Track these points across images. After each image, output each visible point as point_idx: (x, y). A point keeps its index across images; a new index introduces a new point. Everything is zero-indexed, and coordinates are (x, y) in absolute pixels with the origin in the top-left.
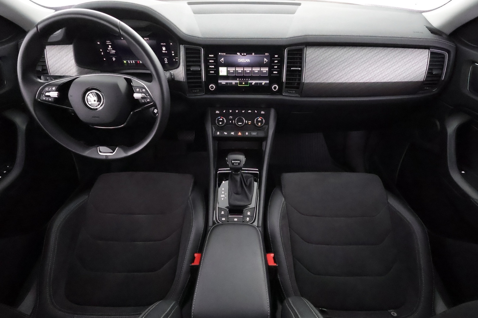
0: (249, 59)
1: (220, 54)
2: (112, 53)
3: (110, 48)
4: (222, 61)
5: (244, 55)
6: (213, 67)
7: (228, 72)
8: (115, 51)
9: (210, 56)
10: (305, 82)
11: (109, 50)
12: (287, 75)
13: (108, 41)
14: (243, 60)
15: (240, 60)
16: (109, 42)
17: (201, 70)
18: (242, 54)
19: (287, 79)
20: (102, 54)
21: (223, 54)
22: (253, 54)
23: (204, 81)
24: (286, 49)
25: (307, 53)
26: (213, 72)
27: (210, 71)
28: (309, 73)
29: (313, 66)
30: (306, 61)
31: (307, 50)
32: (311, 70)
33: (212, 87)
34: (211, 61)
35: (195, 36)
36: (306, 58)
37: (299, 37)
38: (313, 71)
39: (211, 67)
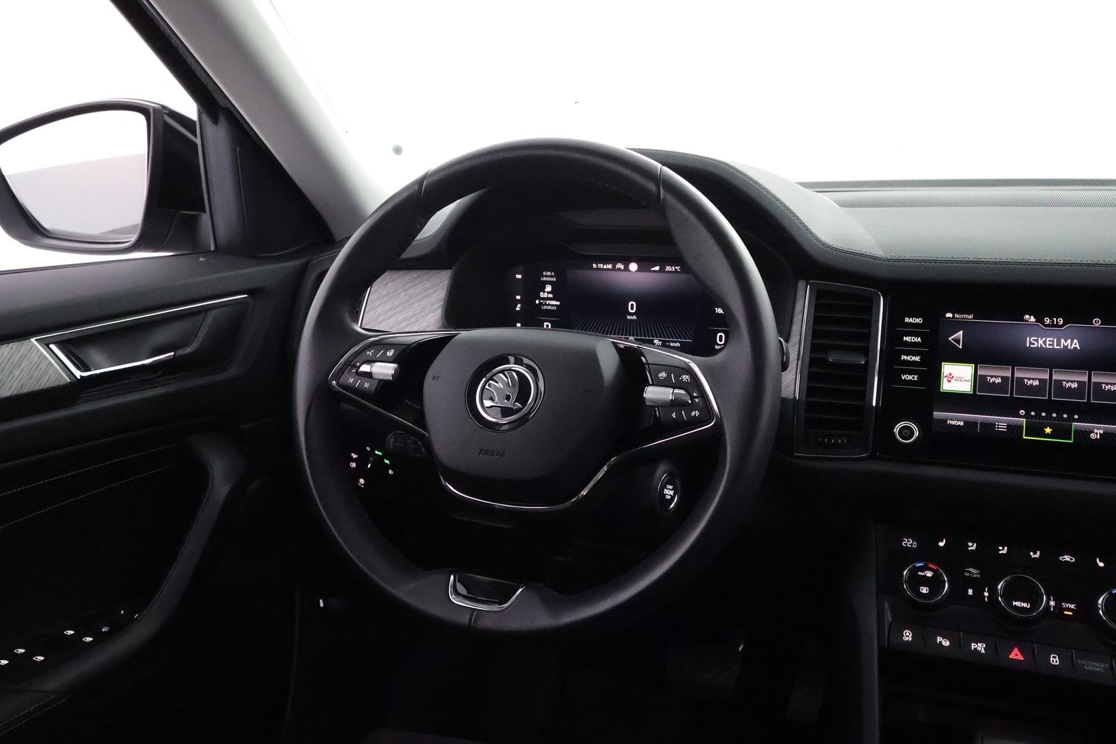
0: (1076, 341)
1: (949, 315)
2: (549, 308)
3: (548, 293)
4: (957, 341)
5: (1053, 325)
6: (917, 359)
7: (978, 381)
8: (558, 303)
9: (907, 320)
11: (544, 299)
13: (549, 273)
14: (1048, 343)
15: (1037, 341)
16: (551, 276)
17: (867, 363)
18: (1047, 321)
20: (518, 309)
21: (964, 319)
22: (1097, 322)
23: (874, 404)
26: (915, 376)
27: (902, 375)
33: (906, 431)
34: (911, 339)
35: (861, 253)
39: (906, 358)
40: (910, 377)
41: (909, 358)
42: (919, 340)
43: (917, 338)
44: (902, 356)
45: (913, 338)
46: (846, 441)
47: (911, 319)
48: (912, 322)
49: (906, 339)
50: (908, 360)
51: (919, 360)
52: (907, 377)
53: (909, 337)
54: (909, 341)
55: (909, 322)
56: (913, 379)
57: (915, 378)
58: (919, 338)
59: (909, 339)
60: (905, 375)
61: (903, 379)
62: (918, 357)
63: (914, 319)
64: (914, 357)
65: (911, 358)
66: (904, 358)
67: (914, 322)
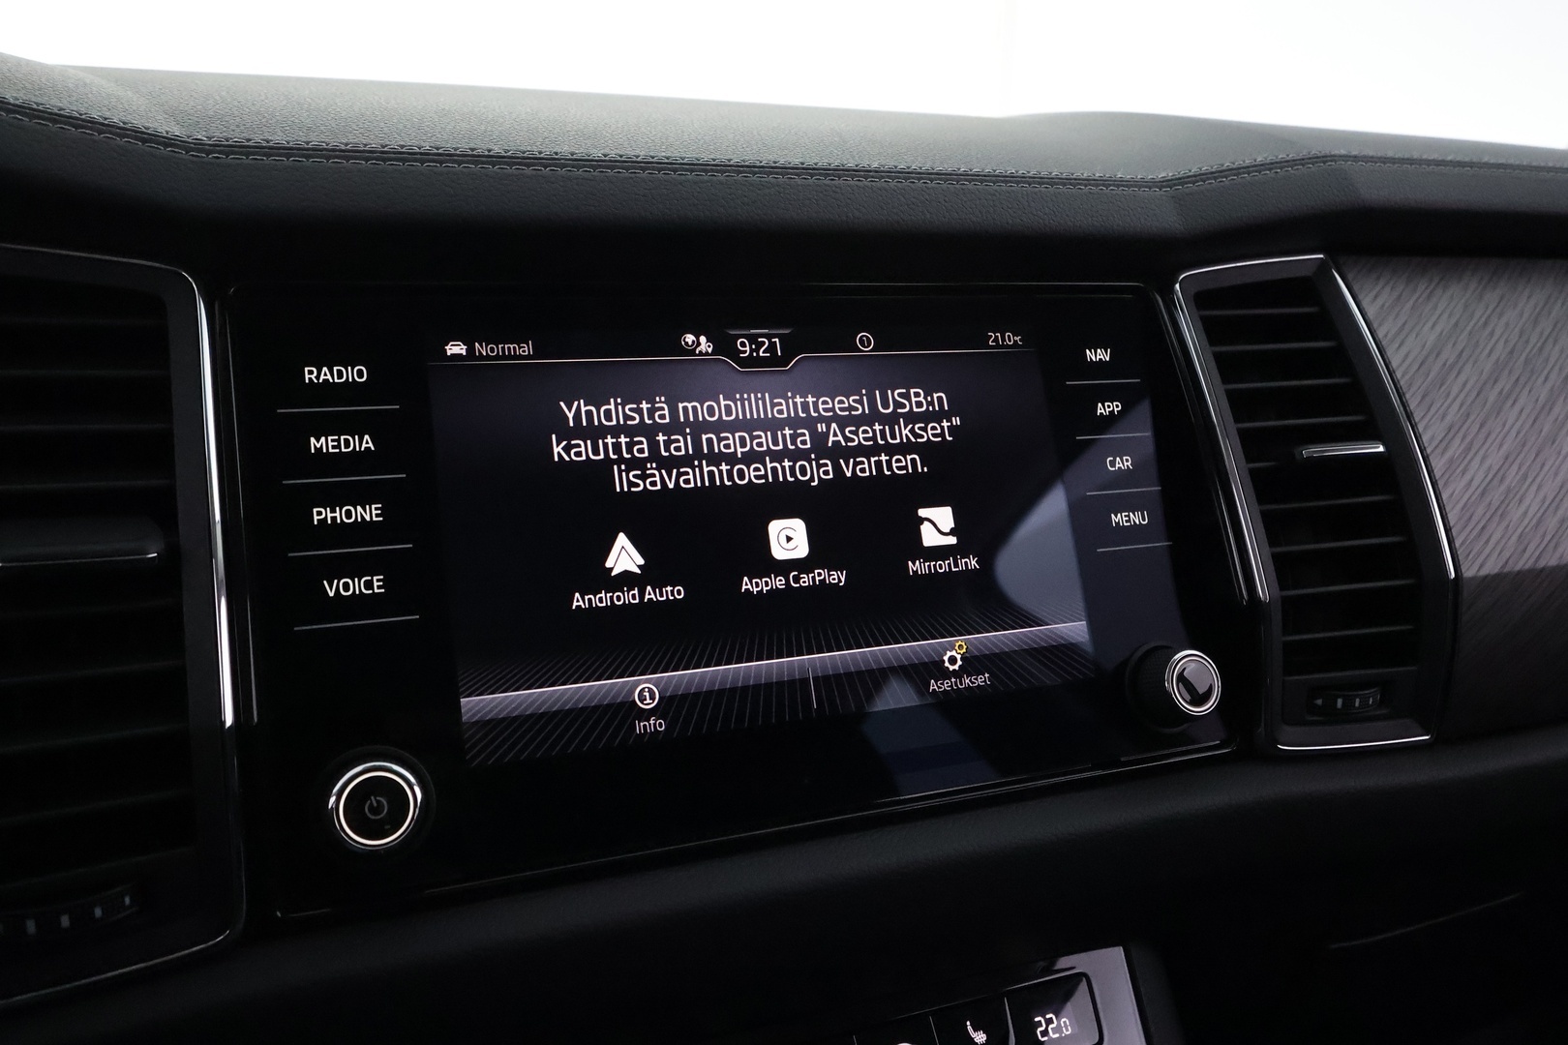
5: (759, 361)
6: (371, 513)
9: (310, 374)
10: (1469, 572)
12: (1274, 528)
18: (745, 346)
19: (1283, 568)
21: (504, 357)
22: (865, 342)
23: (229, 719)
24: (1177, 286)
25: (1371, 313)
26: (375, 578)
27: (325, 582)
28: (1468, 477)
29: (1468, 415)
30: (1399, 374)
31: (1356, 288)
32: (1468, 449)
33: (372, 798)
34: (336, 444)
35: (83, 117)
36: (1389, 353)
37: (1270, 170)
38: (1495, 460)
39: (329, 515)
40: (356, 586)
41: (339, 515)
42: (367, 443)
43: (357, 437)
44: (315, 510)
45: (342, 438)
46: (127, 900)
47: (325, 369)
48: (331, 381)
49: (318, 446)
50: (339, 521)
51: (377, 515)
52: (346, 587)
53: (330, 438)
54: (331, 450)
55: (321, 381)
56: (366, 589)
57: (376, 584)
58: (367, 437)
59: (330, 444)
60: (336, 581)
61: (331, 594)
62: (373, 506)
63: (335, 368)
64: (359, 508)
65: (349, 514)
66: (323, 516)
67: (336, 380)
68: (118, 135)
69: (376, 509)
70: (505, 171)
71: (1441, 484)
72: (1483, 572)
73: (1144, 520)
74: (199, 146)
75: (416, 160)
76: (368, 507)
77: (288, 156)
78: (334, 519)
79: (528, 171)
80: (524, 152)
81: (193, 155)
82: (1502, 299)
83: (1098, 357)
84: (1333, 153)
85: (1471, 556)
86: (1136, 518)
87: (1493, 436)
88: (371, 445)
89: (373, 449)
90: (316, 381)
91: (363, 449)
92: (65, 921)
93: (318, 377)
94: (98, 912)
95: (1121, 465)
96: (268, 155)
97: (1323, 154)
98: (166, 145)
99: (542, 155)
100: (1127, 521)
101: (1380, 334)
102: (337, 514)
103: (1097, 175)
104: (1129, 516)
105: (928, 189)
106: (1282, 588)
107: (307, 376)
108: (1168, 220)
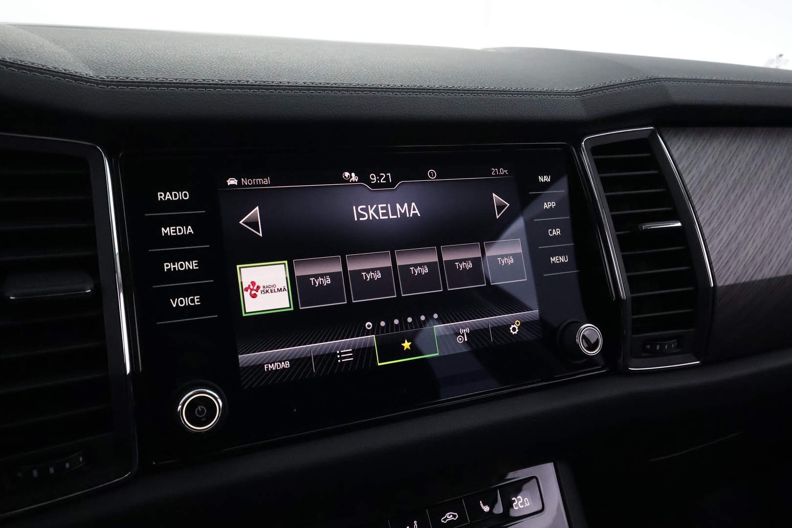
0: (413, 204)
1: (232, 182)
4: (254, 225)
6: (193, 265)
7: (297, 286)
9: (161, 196)
10: (720, 284)
12: (628, 264)
14: (380, 211)
15: (366, 210)
17: (98, 290)
18: (373, 178)
19: (632, 283)
21: (256, 186)
22: (432, 174)
23: (129, 370)
24: (583, 143)
25: (675, 156)
26: (195, 297)
27: (171, 300)
28: (720, 237)
29: (721, 207)
30: (688, 187)
31: (669, 144)
32: (721, 223)
33: (199, 407)
34: (174, 231)
35: (44, 68)
36: (684, 176)
37: (628, 86)
38: (733, 228)
39: (172, 267)
40: (187, 301)
41: (177, 266)
42: (190, 230)
43: (184, 227)
44: (165, 264)
45: (177, 228)
46: (81, 459)
47: (168, 193)
48: (171, 199)
49: (166, 232)
50: (177, 270)
51: (196, 266)
52: (182, 302)
53: (171, 228)
54: (172, 234)
55: (166, 199)
56: (191, 303)
57: (196, 300)
58: (189, 227)
59: (172, 231)
60: (176, 299)
61: (174, 306)
62: (194, 262)
63: (173, 193)
64: (187, 263)
65: (182, 266)
66: (169, 267)
67: (174, 199)
68: (62, 77)
69: (195, 263)
70: (256, 93)
71: (707, 241)
72: (727, 283)
73: (566, 260)
74: (103, 82)
75: (212, 88)
76: (191, 262)
77: (148, 87)
78: (174, 268)
79: (267, 92)
80: (264, 82)
81: (100, 87)
82: (738, 148)
83: (545, 180)
84: (659, 77)
85: (721, 276)
86: (562, 259)
87: (732, 217)
88: (192, 231)
89: (193, 233)
90: (164, 199)
91: (188, 233)
92: (52, 470)
93: (165, 198)
94: (67, 465)
95: (555, 233)
96: (138, 86)
97: (654, 77)
98: (87, 82)
99: (273, 84)
100: (558, 261)
101: (680, 167)
102: (176, 266)
103: (545, 89)
104: (559, 258)
105: (463, 98)
106: (632, 293)
107: (159, 197)
108: (578, 112)
